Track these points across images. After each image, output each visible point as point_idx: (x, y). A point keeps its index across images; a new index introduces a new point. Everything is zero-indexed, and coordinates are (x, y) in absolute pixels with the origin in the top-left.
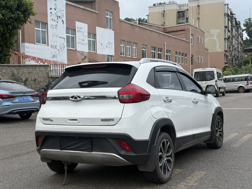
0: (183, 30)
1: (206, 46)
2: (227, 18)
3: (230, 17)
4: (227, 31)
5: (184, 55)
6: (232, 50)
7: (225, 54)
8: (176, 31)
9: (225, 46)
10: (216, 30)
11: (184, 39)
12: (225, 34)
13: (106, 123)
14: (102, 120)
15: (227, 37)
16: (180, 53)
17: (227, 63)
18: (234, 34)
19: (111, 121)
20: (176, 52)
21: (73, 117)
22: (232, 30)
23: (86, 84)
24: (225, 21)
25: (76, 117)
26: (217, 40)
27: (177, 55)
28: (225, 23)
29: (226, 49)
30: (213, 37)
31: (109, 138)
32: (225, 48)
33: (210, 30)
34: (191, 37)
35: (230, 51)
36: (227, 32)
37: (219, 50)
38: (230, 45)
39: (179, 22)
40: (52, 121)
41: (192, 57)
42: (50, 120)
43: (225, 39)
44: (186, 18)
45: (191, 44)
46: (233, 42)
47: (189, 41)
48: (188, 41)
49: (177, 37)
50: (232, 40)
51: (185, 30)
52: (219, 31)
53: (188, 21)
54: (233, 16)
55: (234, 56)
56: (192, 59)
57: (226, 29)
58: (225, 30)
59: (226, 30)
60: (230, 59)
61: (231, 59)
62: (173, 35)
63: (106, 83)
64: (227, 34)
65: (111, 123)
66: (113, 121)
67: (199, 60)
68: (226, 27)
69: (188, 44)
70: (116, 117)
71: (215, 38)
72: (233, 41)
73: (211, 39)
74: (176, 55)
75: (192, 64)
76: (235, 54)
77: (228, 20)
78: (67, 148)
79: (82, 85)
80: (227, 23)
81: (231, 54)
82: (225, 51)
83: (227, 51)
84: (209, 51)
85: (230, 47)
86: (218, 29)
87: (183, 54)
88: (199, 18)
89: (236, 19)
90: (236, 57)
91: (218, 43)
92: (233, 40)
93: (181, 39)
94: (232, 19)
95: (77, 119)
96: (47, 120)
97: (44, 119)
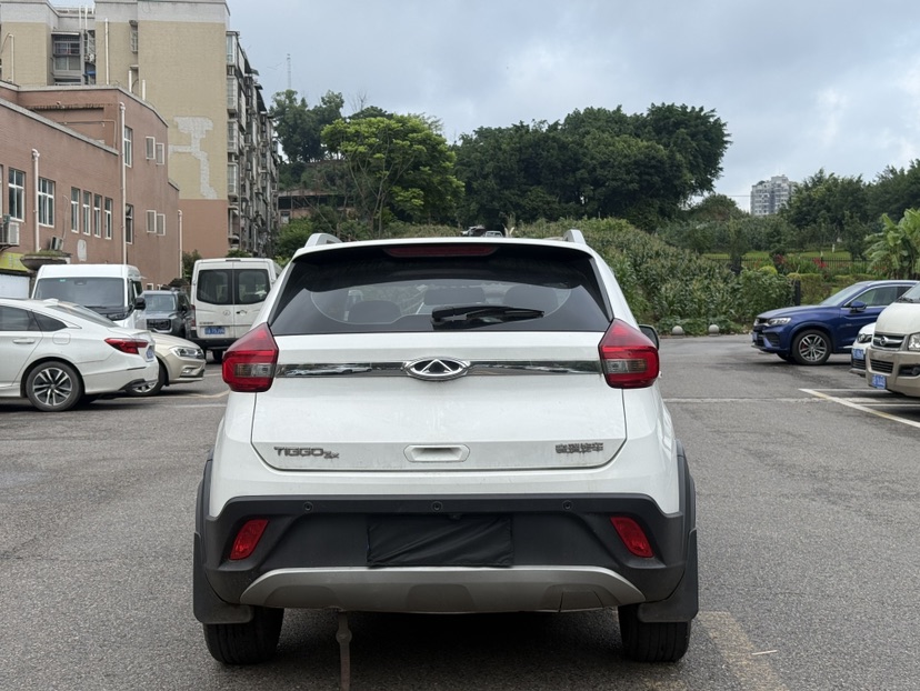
0: (93, 109)
1: (173, 177)
2: (235, 82)
3: (245, 78)
4: (236, 127)
5: (102, 202)
6: (251, 199)
7: (229, 209)
8: (68, 110)
9: (230, 180)
10: (199, 119)
11: (101, 143)
12: (231, 137)
13: (576, 459)
14: (561, 449)
15: (235, 149)
16: (87, 194)
17: (236, 241)
18: (255, 141)
19: (594, 453)
20: (73, 188)
21: (437, 441)
22: (249, 125)
23: (463, 317)
24: (230, 91)
25: (454, 441)
26: (202, 156)
27: (75, 200)
28: (230, 101)
29: (235, 192)
30: (190, 144)
31: (588, 513)
32: (230, 188)
33: (177, 119)
34: (124, 139)
35: (244, 200)
36: (235, 133)
37: (211, 195)
38: (243, 179)
39: (60, 73)
40: (329, 456)
41: (128, 214)
42: (322, 452)
43: (230, 155)
44: (87, 64)
45: (124, 164)
46: (251, 170)
47: (117, 153)
48: (114, 151)
49: (74, 130)
50: (249, 160)
51: (102, 109)
52: (208, 125)
53: (94, 76)
54: (251, 78)
55: (255, 220)
56: (128, 220)
57: (233, 120)
58: (230, 124)
59: (233, 123)
60: (243, 229)
61: (247, 229)
62: (62, 124)
63: (538, 314)
64: (235, 140)
65: (593, 458)
66: (598, 450)
67: (150, 226)
68: (232, 114)
69: (116, 162)
70: (609, 436)
71: (195, 148)
72: (252, 167)
73: (180, 150)
74: (73, 202)
75: (128, 240)
76: (257, 212)
77: (240, 88)
78: (408, 559)
79: (444, 321)
80: (235, 99)
81: (246, 211)
82: (229, 197)
83: (235, 199)
84: (182, 196)
85: (244, 186)
86: (205, 117)
87: (98, 197)
88: (135, 71)
89: (261, 88)
90: (260, 223)
91: (205, 169)
92: (251, 163)
93: (91, 141)
94: (248, 87)
95: (457, 449)
96: (303, 455)
97: (283, 452)
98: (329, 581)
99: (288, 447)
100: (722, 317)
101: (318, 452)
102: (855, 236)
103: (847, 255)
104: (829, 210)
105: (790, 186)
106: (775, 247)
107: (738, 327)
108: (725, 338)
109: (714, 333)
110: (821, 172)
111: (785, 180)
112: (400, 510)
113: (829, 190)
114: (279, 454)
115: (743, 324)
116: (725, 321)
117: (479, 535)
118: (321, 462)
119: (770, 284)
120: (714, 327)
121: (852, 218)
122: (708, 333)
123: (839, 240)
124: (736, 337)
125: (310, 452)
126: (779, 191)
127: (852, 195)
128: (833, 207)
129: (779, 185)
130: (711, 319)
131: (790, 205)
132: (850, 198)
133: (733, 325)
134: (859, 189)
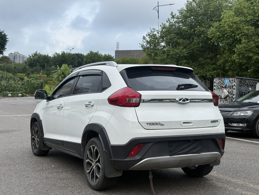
13: (214, 124)
14: (212, 122)
21: (188, 120)
40: (162, 125)
42: (160, 124)
66: (217, 122)
79: (180, 88)
95: (192, 122)
96: (155, 125)
97: (149, 124)
98: (161, 161)
99: (150, 123)
100: (21, 92)
101: (159, 124)
102: (48, 70)
103: (46, 76)
104: (39, 63)
105: (20, 55)
106: (27, 72)
107: (26, 95)
108: (22, 98)
109: (20, 96)
110: (36, 52)
111: (18, 53)
112: (181, 139)
113: (39, 57)
114: (148, 125)
115: (27, 94)
116: (22, 93)
117: (195, 145)
118: (159, 127)
119: (34, 83)
120: (20, 95)
121: (47, 65)
122: (18, 96)
123: (42, 71)
124: (26, 98)
125: (157, 124)
126: (16, 56)
127: (46, 59)
128: (40, 62)
129: (16, 55)
130: (18, 92)
131: (28, 61)
132: (45, 60)
133: (25, 94)
134: (47, 58)
